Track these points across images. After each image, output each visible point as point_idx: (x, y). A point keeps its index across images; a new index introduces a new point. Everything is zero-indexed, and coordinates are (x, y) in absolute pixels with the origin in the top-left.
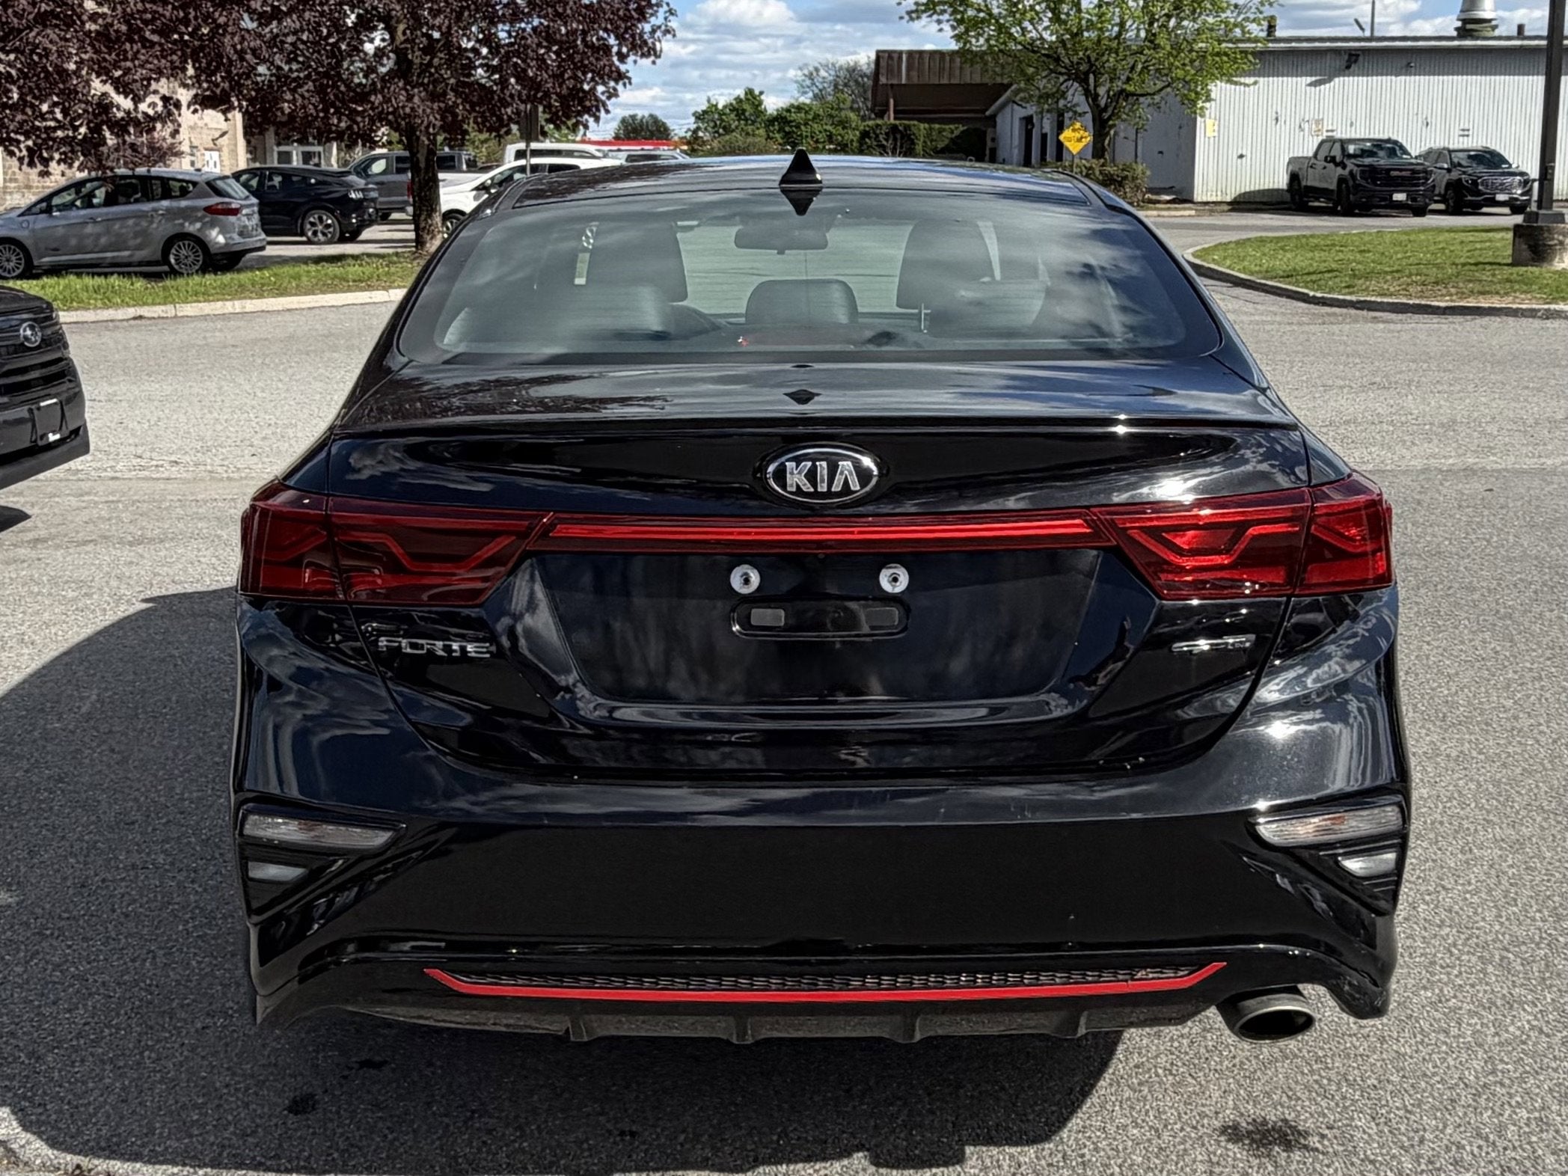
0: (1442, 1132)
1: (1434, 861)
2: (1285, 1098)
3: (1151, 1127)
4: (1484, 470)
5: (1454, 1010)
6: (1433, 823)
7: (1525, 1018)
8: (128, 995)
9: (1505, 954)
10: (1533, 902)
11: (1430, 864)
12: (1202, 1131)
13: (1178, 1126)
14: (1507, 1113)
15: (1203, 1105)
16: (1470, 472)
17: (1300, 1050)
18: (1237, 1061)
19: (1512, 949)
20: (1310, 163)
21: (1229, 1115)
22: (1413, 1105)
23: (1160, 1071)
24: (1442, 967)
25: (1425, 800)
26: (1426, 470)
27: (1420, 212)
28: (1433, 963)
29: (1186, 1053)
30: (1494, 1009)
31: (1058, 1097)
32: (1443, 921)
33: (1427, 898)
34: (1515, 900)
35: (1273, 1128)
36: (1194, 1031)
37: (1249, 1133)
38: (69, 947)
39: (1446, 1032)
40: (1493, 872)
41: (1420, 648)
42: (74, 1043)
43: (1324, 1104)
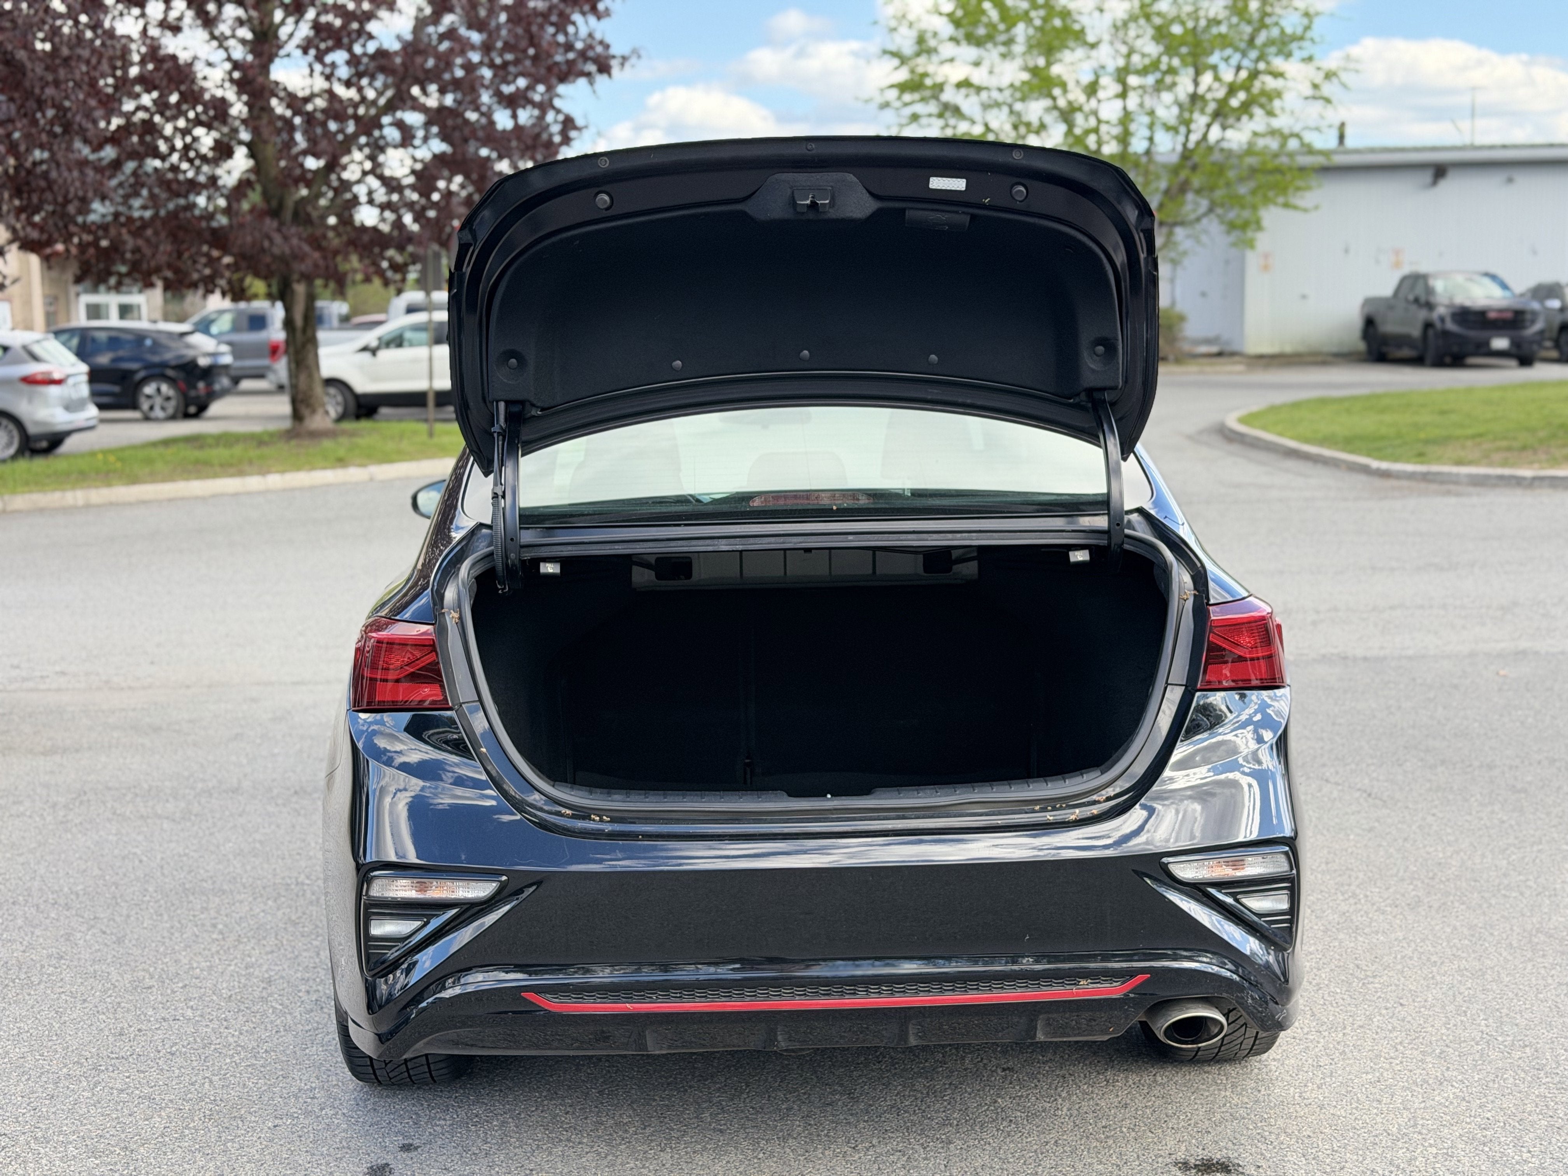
0: (1361, 1163)
1: (1396, 985)
2: (1230, 1144)
3: (1113, 1164)
4: (1537, 653)
5: (1390, 1087)
6: (1403, 957)
7: (1450, 1092)
8: (196, 1107)
9: (1446, 1049)
10: (1481, 1014)
11: (1394, 988)
12: (1156, 1165)
13: (1137, 1163)
14: (1419, 1151)
15: (1159, 1150)
16: (1521, 655)
17: (1248, 1114)
18: (1192, 1122)
19: (1451, 1045)
20: (1388, 304)
21: (1181, 1156)
22: (1339, 1147)
23: (1125, 1130)
24: (1385, 1058)
25: (1400, 941)
26: (1472, 655)
27: (1526, 361)
28: (1378, 1056)
29: (1148, 1118)
30: (1425, 1086)
31: (1035, 1147)
32: (1394, 1028)
33: (1384, 1012)
34: (1465, 1012)
35: (1217, 1163)
36: (1157, 1103)
37: (1196, 1166)
38: (128, 1077)
39: (1379, 1102)
40: (1451, 993)
41: (1424, 819)
42: (160, 1140)
43: (1264, 1147)
